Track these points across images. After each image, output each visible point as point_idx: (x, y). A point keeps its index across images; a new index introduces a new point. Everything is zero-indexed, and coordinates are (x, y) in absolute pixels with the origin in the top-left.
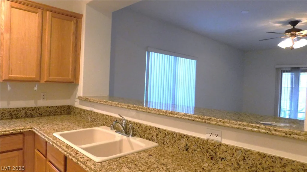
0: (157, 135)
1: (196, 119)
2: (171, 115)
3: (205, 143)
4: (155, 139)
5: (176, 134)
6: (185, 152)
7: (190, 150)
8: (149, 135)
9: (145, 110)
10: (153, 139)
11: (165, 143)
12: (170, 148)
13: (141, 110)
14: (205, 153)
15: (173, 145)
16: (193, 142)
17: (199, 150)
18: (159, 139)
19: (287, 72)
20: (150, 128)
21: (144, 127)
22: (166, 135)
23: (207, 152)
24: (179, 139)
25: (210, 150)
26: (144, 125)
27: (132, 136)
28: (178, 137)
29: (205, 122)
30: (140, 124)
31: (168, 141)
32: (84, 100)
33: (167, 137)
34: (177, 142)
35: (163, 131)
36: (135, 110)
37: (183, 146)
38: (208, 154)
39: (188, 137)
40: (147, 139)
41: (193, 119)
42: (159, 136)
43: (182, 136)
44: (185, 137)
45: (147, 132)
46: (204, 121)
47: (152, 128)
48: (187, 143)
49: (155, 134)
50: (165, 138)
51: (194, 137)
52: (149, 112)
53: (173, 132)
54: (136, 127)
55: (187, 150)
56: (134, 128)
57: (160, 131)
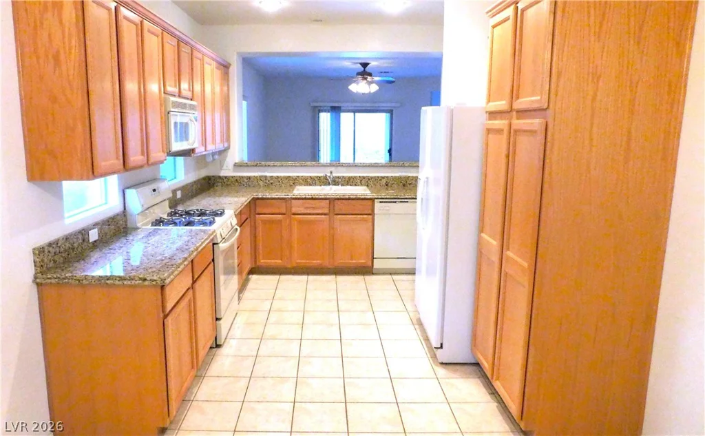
0: (361, 181)
3: (400, 178)
4: (360, 184)
5: (378, 177)
6: (386, 187)
7: (389, 185)
8: (353, 182)
10: (357, 185)
11: (369, 185)
12: (373, 187)
14: (399, 183)
15: (375, 185)
16: (391, 180)
17: (396, 183)
18: (363, 183)
19: (325, 111)
20: (353, 177)
21: (347, 178)
22: (369, 179)
24: (380, 180)
25: (403, 182)
26: (347, 176)
28: (380, 178)
30: (343, 177)
31: (371, 183)
32: (238, 166)
34: (378, 182)
35: (367, 177)
37: (384, 184)
38: (401, 184)
39: (387, 177)
42: (363, 181)
43: (383, 178)
44: (385, 178)
45: (351, 181)
46: (400, 165)
47: (355, 177)
48: (387, 181)
49: (359, 181)
50: (369, 182)
51: (391, 176)
53: (375, 176)
55: (387, 185)
57: (364, 178)
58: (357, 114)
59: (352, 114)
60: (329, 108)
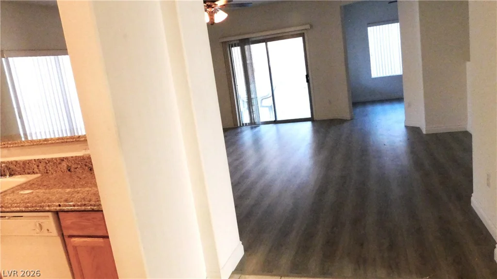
0: (38, 166)
1: (68, 140)
2: (45, 142)
4: (38, 171)
5: (56, 159)
6: (69, 173)
7: (72, 170)
8: (29, 169)
9: (17, 145)
10: (35, 172)
11: (48, 171)
12: (54, 174)
13: (12, 146)
14: (84, 167)
15: (56, 171)
16: (73, 162)
17: (79, 166)
18: (41, 170)
20: (28, 162)
21: (21, 163)
22: (46, 163)
23: (86, 165)
24: (60, 163)
25: (87, 164)
26: (21, 161)
27: (9, 176)
28: (59, 161)
29: (76, 141)
30: (16, 162)
31: (50, 168)
33: (48, 164)
34: (58, 166)
35: (43, 161)
36: (5, 147)
37: (65, 168)
38: (87, 167)
40: (29, 173)
41: (66, 140)
42: (40, 167)
43: (62, 160)
44: (64, 159)
45: (27, 167)
46: (74, 140)
47: (30, 161)
48: (68, 163)
49: (35, 166)
50: (47, 167)
51: (72, 157)
52: (22, 146)
53: (52, 159)
54: (11, 166)
55: (69, 170)
56: (10, 168)
57: (40, 161)
58: (269, 43)
59: (264, 43)
60: (238, 42)
